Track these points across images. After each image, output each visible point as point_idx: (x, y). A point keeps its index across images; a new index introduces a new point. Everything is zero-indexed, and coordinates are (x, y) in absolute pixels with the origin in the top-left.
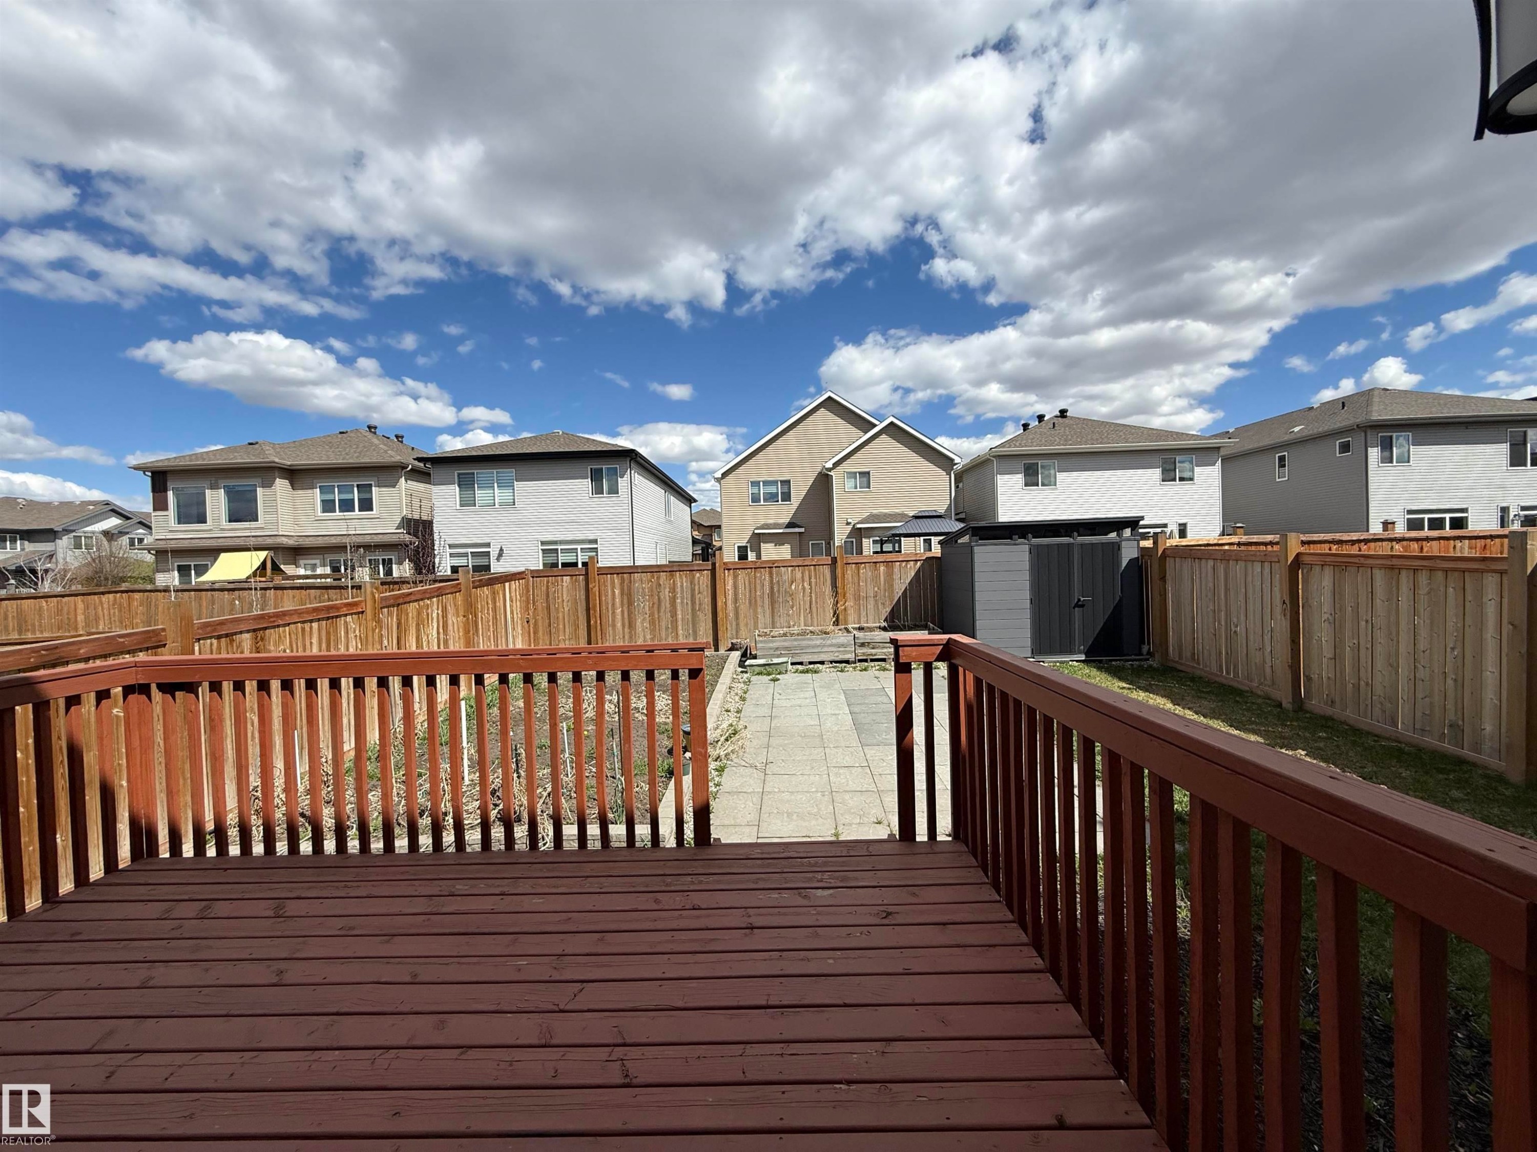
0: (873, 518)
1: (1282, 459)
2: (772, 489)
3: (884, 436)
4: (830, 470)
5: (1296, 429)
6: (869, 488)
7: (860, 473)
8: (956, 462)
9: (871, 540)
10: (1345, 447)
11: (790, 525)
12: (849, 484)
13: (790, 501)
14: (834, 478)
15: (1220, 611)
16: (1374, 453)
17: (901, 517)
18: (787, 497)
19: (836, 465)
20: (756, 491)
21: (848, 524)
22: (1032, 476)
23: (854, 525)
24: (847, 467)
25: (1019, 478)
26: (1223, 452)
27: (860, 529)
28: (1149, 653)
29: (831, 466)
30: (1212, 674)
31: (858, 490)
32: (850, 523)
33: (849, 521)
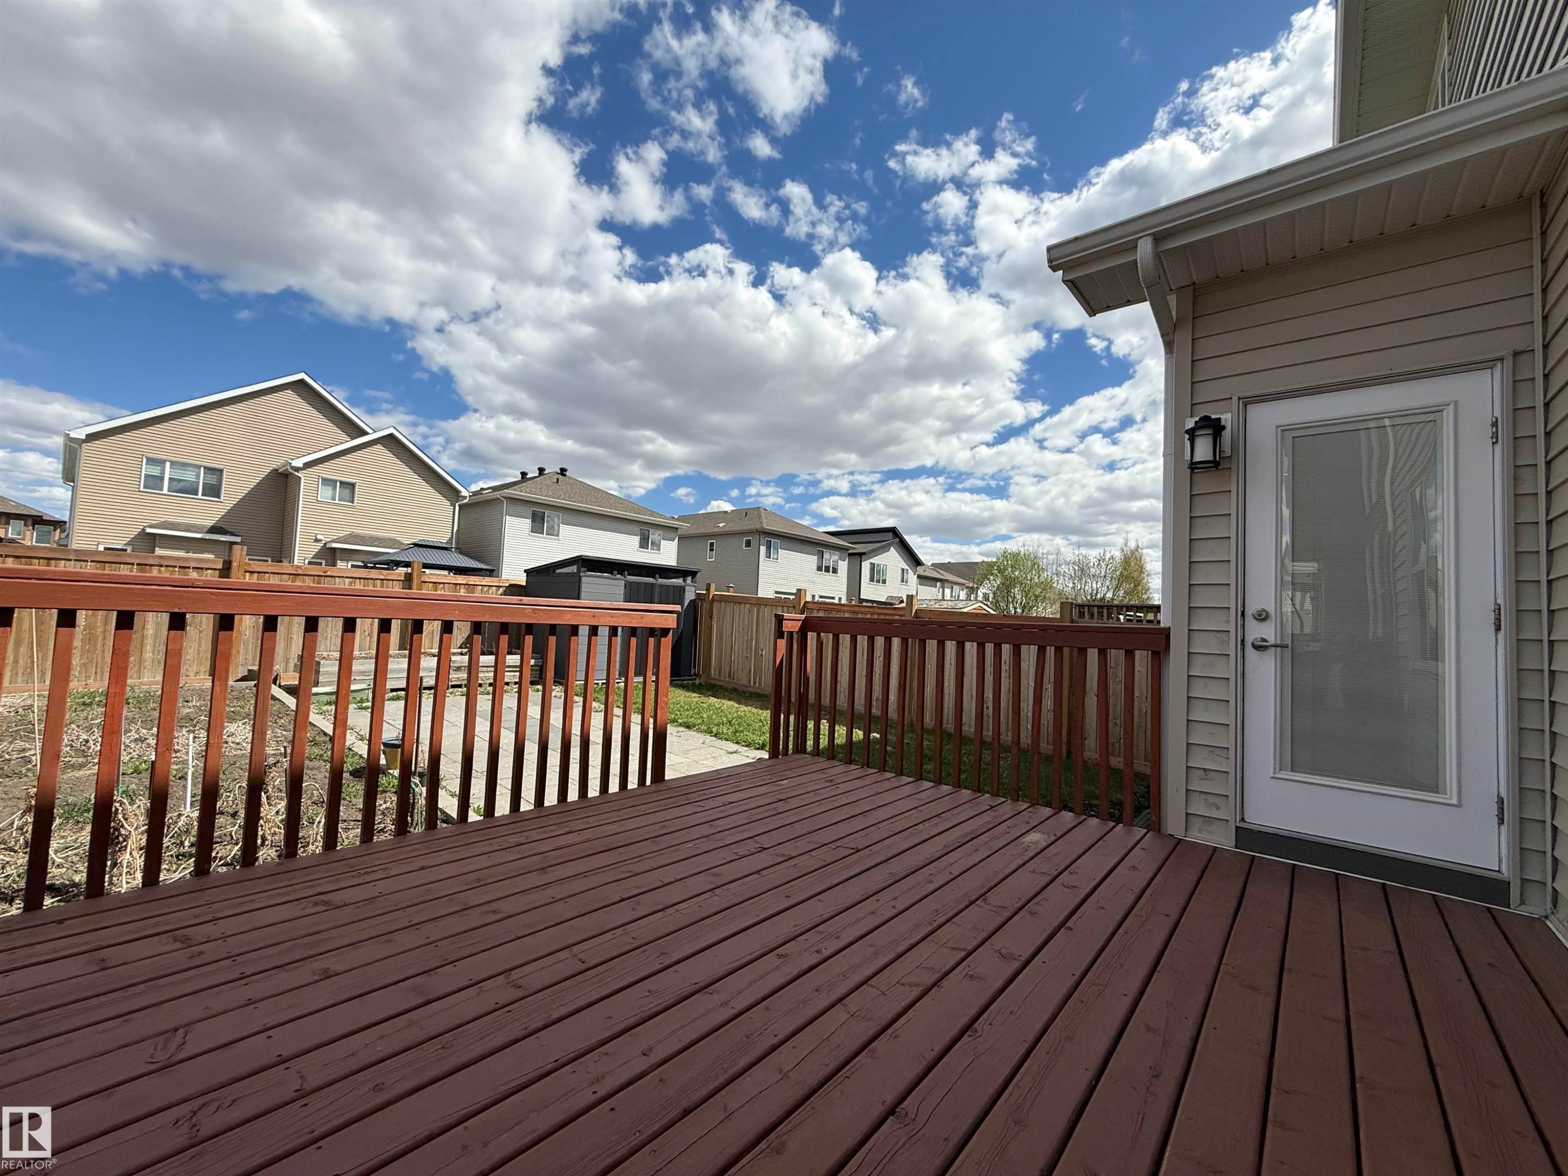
0: (354, 538)
1: (712, 544)
2: (189, 476)
3: (379, 446)
4: (297, 469)
5: (721, 525)
6: (352, 502)
7: (341, 483)
8: (463, 494)
9: (350, 564)
10: (748, 543)
11: (214, 530)
12: (325, 493)
13: (219, 497)
14: (302, 481)
15: (752, 640)
16: (763, 549)
17: (392, 543)
18: (213, 491)
19: (308, 465)
20: (155, 471)
21: (317, 540)
22: (538, 522)
23: (325, 544)
24: (324, 471)
25: (527, 523)
26: (679, 532)
27: (334, 549)
28: (695, 674)
29: (301, 466)
30: (744, 685)
31: (337, 501)
32: (320, 540)
33: (319, 537)
